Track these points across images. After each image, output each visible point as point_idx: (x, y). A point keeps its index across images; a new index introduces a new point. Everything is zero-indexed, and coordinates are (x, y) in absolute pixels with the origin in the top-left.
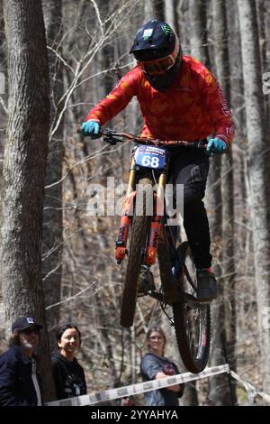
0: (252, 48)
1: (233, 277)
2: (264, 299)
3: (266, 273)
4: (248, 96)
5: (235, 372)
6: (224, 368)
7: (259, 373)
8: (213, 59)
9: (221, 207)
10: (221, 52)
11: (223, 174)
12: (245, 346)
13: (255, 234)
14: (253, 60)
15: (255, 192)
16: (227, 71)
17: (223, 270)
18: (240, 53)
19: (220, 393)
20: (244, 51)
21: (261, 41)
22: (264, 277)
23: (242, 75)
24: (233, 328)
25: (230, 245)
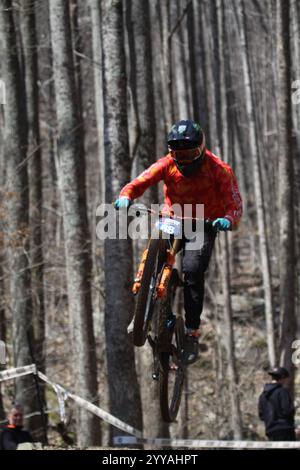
0: (61, 13)
1: (41, 268)
2: (76, 292)
3: (78, 263)
4: (57, 67)
5: (44, 372)
6: (30, 369)
7: (71, 374)
8: (18, 25)
9: (28, 190)
10: (27, 19)
11: (30, 154)
12: (56, 344)
13: (65, 220)
14: (63, 28)
15: (65, 173)
16: (34, 40)
17: (30, 261)
18: (49, 20)
19: (27, 396)
20: (53, 17)
21: (72, 7)
22: (75, 268)
23: (51, 44)
24: (42, 324)
25: (37, 232)
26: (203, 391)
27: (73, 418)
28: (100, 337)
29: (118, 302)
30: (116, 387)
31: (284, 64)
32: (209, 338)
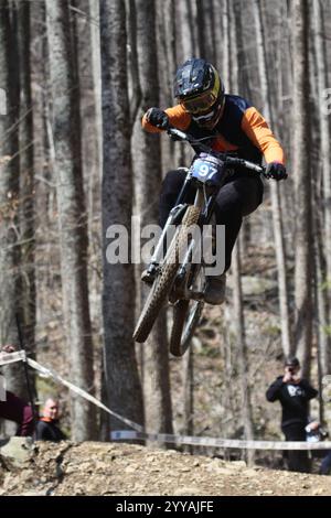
26: (210, 381)
27: (67, 410)
28: (97, 321)
29: (117, 283)
30: (114, 376)
31: (300, 22)
32: (217, 324)
